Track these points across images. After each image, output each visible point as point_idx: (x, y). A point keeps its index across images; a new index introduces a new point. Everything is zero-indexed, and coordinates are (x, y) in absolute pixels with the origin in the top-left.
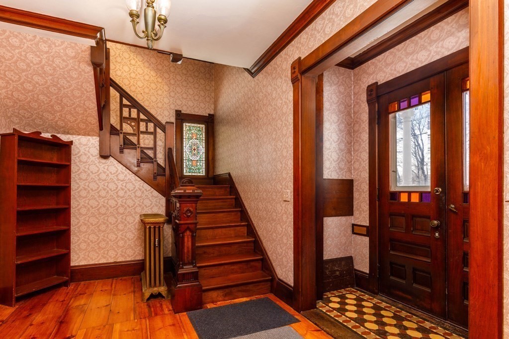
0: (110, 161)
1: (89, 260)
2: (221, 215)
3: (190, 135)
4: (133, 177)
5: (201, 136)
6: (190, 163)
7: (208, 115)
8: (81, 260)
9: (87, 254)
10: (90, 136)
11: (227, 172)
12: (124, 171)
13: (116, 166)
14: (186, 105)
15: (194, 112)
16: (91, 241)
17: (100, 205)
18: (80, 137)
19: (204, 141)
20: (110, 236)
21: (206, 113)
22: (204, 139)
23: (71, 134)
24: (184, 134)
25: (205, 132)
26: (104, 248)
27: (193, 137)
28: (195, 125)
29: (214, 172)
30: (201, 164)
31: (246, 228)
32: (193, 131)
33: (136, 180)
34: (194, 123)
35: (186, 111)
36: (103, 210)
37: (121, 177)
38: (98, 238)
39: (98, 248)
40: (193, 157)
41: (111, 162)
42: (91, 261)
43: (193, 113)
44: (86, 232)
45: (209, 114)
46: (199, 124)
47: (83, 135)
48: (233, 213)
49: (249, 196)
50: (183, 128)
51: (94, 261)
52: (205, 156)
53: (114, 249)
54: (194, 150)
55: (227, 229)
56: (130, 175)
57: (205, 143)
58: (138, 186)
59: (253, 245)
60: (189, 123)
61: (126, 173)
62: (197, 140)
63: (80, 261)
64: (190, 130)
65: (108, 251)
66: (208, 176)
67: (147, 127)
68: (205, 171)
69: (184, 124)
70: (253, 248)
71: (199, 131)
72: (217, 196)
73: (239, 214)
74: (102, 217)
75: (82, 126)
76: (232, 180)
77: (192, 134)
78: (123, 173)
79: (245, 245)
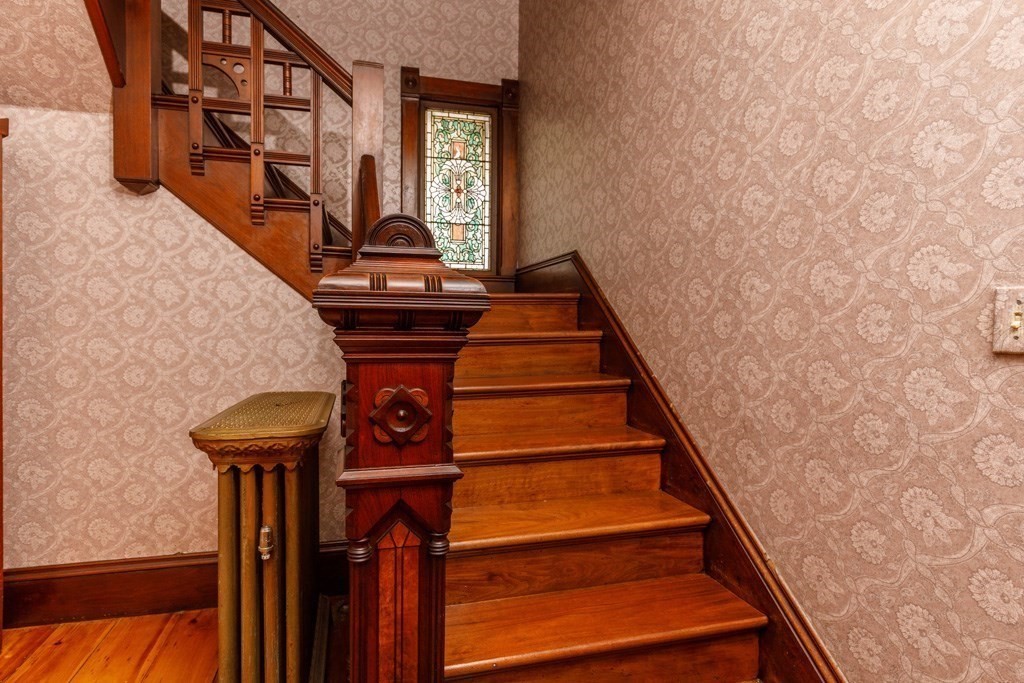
0: (158, 203)
1: (88, 548)
2: (553, 402)
3: (446, 148)
4: (241, 262)
5: (479, 151)
6: (446, 233)
7: (500, 84)
8: (61, 548)
9: (80, 527)
10: (86, 111)
11: (567, 250)
12: (207, 238)
13: (182, 219)
14: (433, 53)
15: (459, 72)
16: (96, 483)
17: (126, 357)
18: (51, 114)
19: (487, 166)
20: (160, 468)
21: (495, 77)
22: (487, 158)
23: (19, 104)
24: (429, 144)
25: (492, 138)
26: (140, 508)
27: (455, 152)
28: (462, 116)
29: (517, 256)
30: (478, 235)
31: (657, 459)
32: (454, 135)
33: (249, 271)
34: (459, 111)
35: (434, 70)
36: (136, 377)
37: (199, 259)
38: (118, 471)
39: (120, 509)
40: (455, 212)
41: (162, 205)
42: (93, 551)
43: (456, 78)
44: (77, 449)
45: (504, 81)
46: (474, 112)
47: (62, 108)
48: (599, 397)
49: (676, 332)
50: (425, 124)
51: (103, 552)
52: (491, 209)
53: (174, 512)
54: (458, 191)
55: (582, 463)
56: (228, 252)
57: (491, 171)
58: (259, 293)
59: (700, 542)
60: (442, 109)
61: (216, 245)
62: (468, 161)
63: (58, 551)
64: (446, 131)
65: (154, 517)
66: (498, 272)
67: (287, 80)
68: (491, 256)
69: (429, 113)
70: (700, 553)
71: (473, 133)
72: (531, 329)
73: (622, 398)
74: (133, 400)
75: (48, 68)
76: (588, 275)
77: (452, 142)
78: (204, 246)
79: (668, 541)
